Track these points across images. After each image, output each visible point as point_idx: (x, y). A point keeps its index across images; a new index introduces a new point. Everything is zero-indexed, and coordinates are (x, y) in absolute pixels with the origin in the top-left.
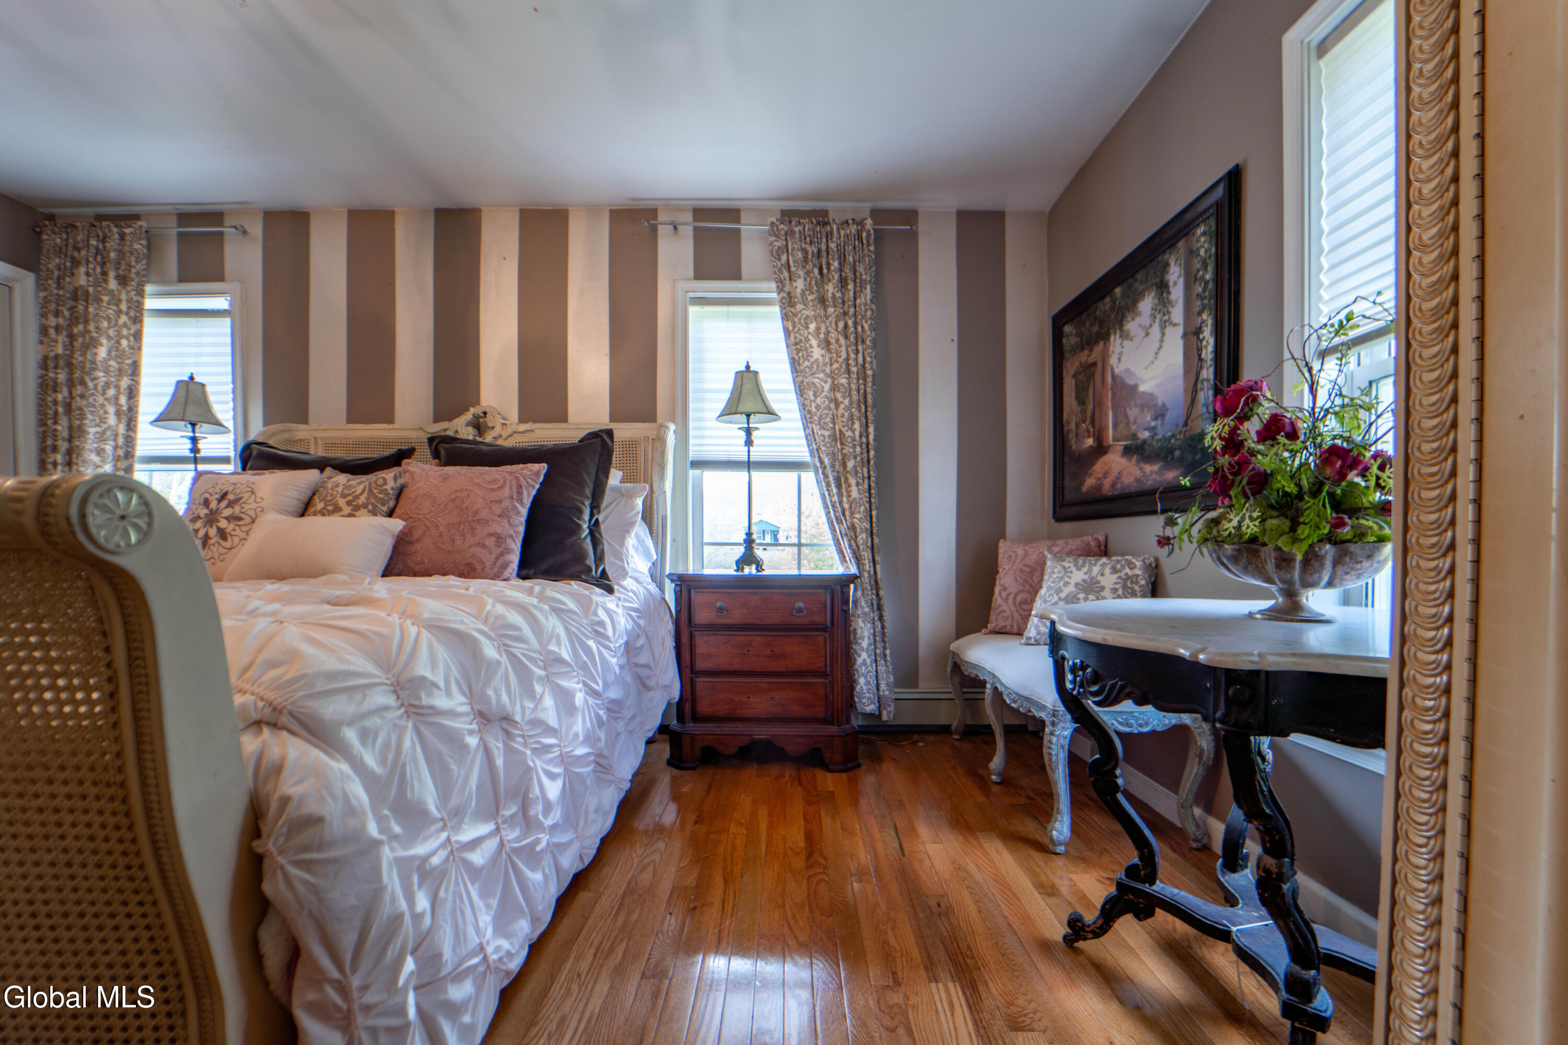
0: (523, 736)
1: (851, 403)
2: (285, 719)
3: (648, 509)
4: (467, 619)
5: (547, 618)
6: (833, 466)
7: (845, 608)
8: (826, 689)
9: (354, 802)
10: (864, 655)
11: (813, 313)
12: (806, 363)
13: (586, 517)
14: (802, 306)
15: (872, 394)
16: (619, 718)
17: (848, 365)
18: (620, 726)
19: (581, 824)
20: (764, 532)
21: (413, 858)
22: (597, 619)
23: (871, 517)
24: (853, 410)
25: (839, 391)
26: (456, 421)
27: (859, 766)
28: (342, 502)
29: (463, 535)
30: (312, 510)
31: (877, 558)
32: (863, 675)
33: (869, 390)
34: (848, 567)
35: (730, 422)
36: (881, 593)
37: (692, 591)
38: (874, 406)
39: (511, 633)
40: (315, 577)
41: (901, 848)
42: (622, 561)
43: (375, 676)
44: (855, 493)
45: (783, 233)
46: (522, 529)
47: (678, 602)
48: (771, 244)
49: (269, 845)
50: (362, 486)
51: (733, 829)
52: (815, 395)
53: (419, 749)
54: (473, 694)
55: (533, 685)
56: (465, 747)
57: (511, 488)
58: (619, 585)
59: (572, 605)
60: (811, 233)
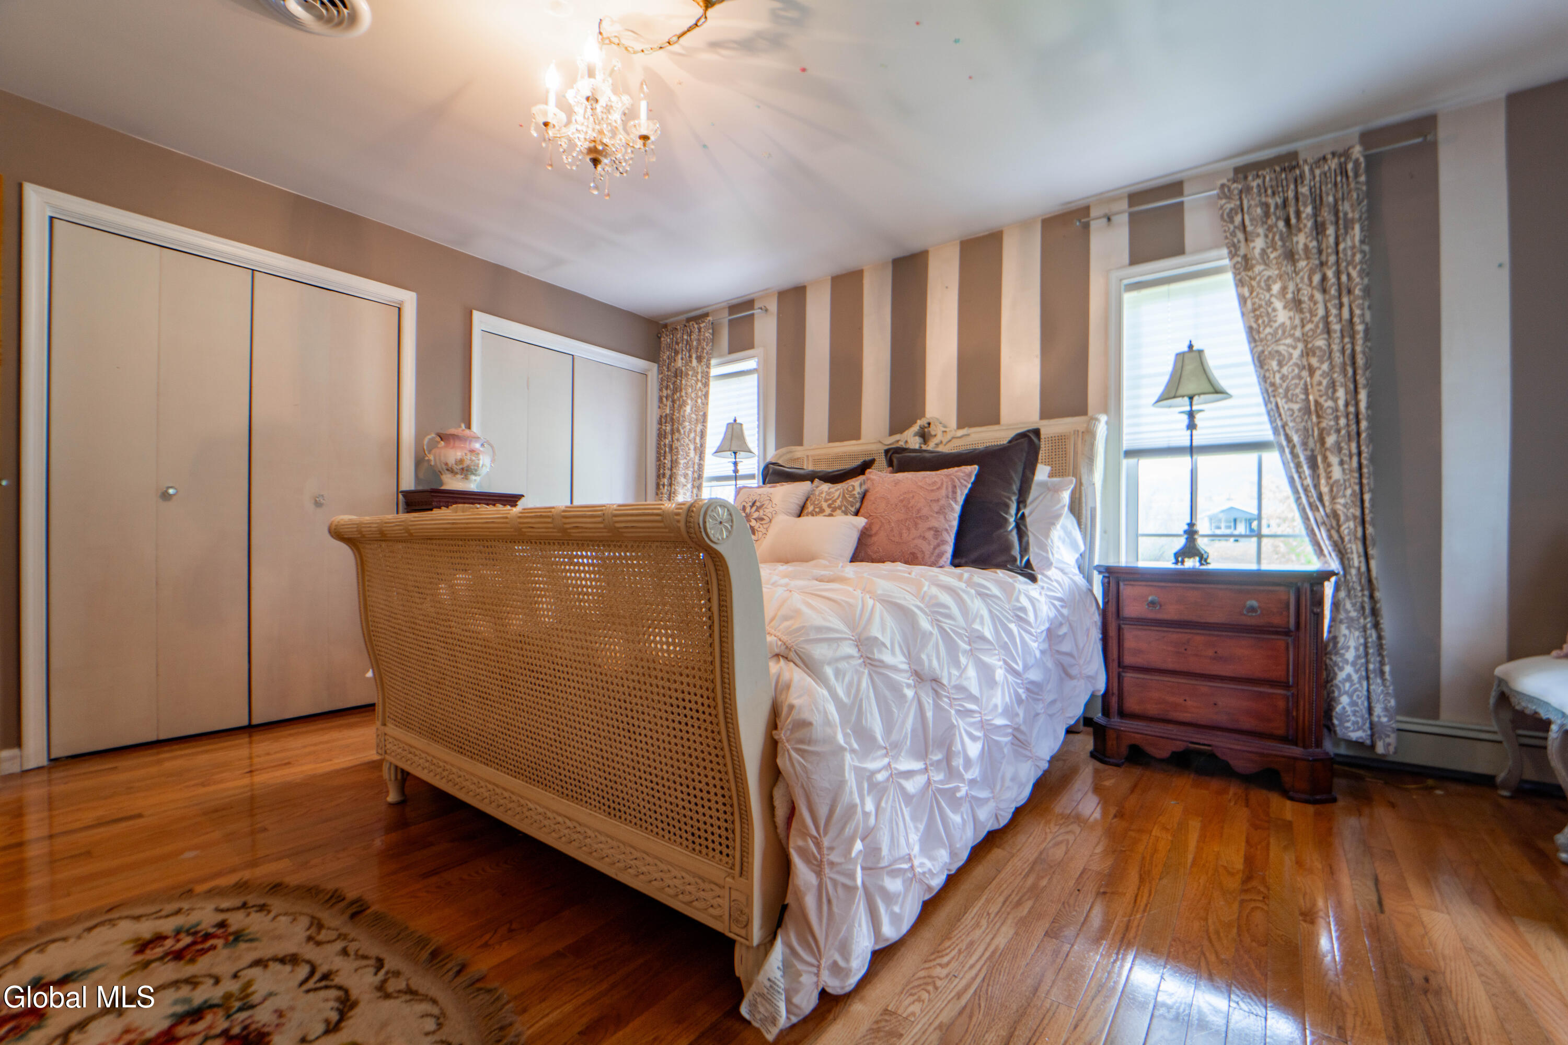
0: (949, 698)
1: (1332, 367)
2: (792, 655)
3: (1077, 501)
4: (909, 597)
5: (972, 601)
6: (1305, 444)
7: (1316, 610)
8: (1288, 703)
9: (830, 718)
10: (1348, 669)
11: (1277, 272)
12: (1268, 330)
13: (1013, 511)
14: (1261, 267)
15: (1364, 353)
16: (1038, 700)
17: (1327, 324)
18: (1040, 708)
19: (998, 787)
20: (1235, 520)
21: (865, 769)
22: (1019, 605)
23: (1362, 501)
24: (1335, 375)
25: (1314, 355)
26: (906, 433)
27: (1334, 800)
28: (825, 505)
29: (909, 529)
30: (805, 512)
31: (1371, 551)
32: (1346, 693)
33: (1358, 349)
34: (1326, 562)
35: (1170, 407)
36: (1377, 595)
37: (1121, 584)
38: (1367, 366)
39: (941, 610)
40: (807, 561)
41: (1380, 903)
42: (1047, 552)
43: (845, 633)
44: (1337, 473)
45: (1236, 192)
46: (955, 523)
47: (1106, 593)
48: (1222, 207)
49: (782, 735)
50: (838, 493)
51: (1156, 832)
52: (1280, 364)
53: (871, 691)
54: (910, 656)
55: (958, 656)
56: (904, 696)
57: (947, 488)
58: (1043, 574)
59: (995, 591)
60: (1274, 183)
